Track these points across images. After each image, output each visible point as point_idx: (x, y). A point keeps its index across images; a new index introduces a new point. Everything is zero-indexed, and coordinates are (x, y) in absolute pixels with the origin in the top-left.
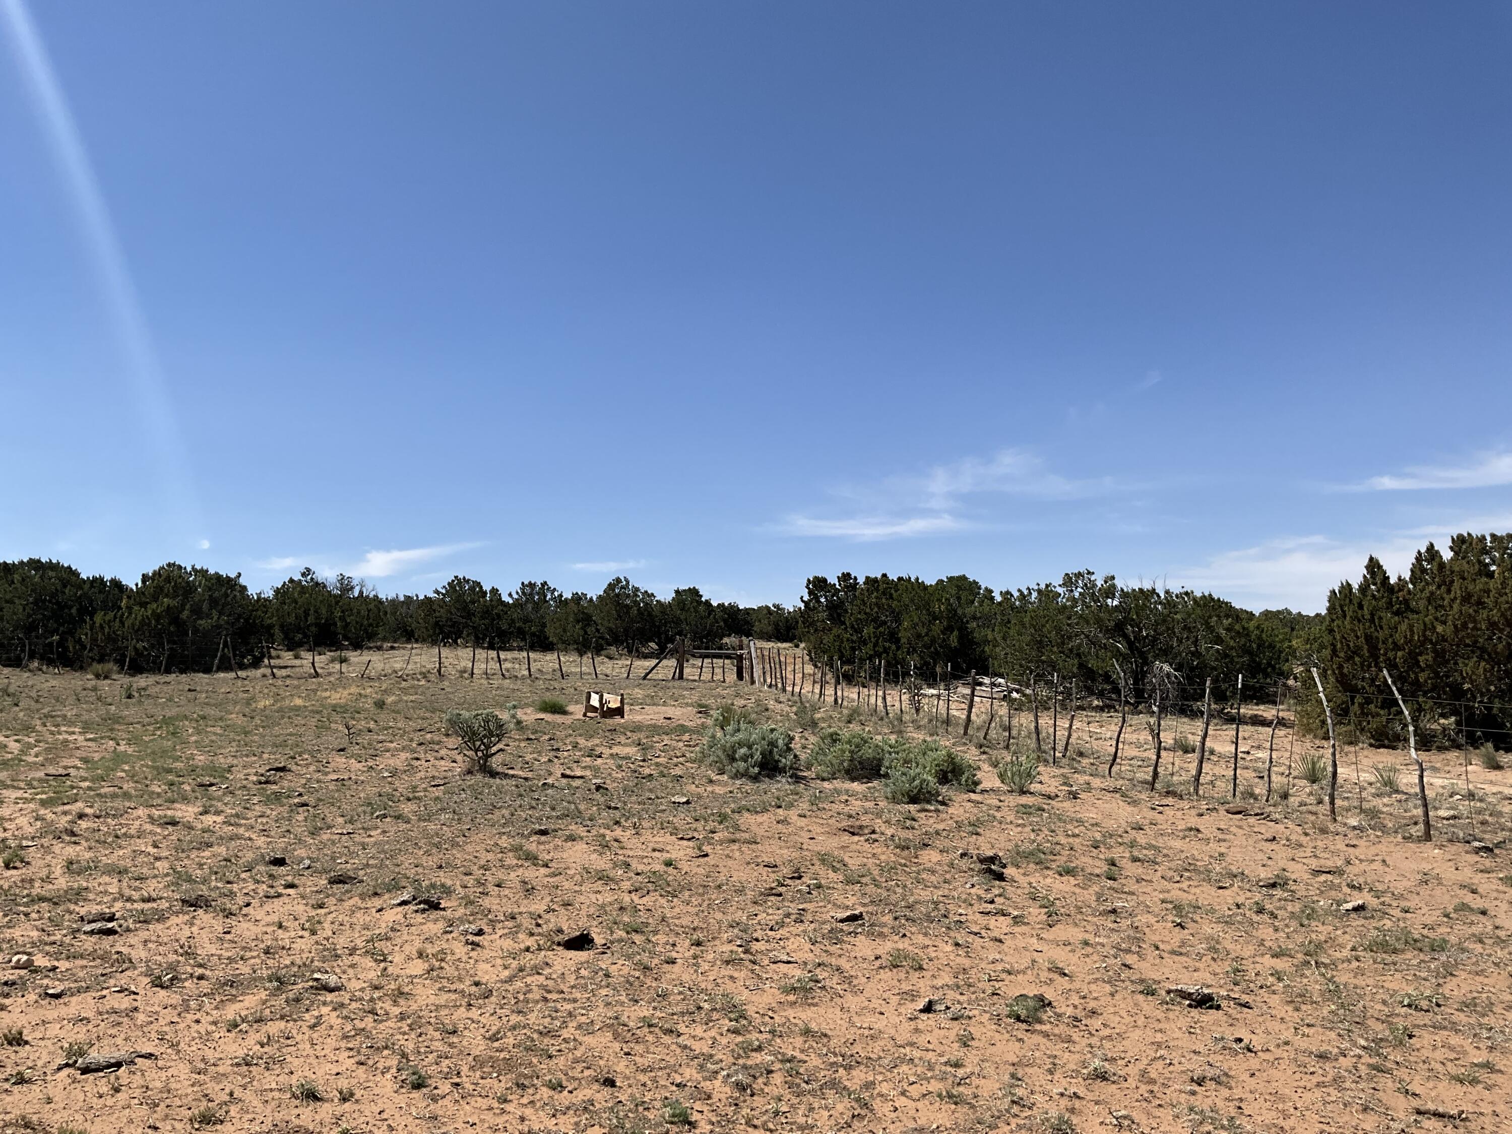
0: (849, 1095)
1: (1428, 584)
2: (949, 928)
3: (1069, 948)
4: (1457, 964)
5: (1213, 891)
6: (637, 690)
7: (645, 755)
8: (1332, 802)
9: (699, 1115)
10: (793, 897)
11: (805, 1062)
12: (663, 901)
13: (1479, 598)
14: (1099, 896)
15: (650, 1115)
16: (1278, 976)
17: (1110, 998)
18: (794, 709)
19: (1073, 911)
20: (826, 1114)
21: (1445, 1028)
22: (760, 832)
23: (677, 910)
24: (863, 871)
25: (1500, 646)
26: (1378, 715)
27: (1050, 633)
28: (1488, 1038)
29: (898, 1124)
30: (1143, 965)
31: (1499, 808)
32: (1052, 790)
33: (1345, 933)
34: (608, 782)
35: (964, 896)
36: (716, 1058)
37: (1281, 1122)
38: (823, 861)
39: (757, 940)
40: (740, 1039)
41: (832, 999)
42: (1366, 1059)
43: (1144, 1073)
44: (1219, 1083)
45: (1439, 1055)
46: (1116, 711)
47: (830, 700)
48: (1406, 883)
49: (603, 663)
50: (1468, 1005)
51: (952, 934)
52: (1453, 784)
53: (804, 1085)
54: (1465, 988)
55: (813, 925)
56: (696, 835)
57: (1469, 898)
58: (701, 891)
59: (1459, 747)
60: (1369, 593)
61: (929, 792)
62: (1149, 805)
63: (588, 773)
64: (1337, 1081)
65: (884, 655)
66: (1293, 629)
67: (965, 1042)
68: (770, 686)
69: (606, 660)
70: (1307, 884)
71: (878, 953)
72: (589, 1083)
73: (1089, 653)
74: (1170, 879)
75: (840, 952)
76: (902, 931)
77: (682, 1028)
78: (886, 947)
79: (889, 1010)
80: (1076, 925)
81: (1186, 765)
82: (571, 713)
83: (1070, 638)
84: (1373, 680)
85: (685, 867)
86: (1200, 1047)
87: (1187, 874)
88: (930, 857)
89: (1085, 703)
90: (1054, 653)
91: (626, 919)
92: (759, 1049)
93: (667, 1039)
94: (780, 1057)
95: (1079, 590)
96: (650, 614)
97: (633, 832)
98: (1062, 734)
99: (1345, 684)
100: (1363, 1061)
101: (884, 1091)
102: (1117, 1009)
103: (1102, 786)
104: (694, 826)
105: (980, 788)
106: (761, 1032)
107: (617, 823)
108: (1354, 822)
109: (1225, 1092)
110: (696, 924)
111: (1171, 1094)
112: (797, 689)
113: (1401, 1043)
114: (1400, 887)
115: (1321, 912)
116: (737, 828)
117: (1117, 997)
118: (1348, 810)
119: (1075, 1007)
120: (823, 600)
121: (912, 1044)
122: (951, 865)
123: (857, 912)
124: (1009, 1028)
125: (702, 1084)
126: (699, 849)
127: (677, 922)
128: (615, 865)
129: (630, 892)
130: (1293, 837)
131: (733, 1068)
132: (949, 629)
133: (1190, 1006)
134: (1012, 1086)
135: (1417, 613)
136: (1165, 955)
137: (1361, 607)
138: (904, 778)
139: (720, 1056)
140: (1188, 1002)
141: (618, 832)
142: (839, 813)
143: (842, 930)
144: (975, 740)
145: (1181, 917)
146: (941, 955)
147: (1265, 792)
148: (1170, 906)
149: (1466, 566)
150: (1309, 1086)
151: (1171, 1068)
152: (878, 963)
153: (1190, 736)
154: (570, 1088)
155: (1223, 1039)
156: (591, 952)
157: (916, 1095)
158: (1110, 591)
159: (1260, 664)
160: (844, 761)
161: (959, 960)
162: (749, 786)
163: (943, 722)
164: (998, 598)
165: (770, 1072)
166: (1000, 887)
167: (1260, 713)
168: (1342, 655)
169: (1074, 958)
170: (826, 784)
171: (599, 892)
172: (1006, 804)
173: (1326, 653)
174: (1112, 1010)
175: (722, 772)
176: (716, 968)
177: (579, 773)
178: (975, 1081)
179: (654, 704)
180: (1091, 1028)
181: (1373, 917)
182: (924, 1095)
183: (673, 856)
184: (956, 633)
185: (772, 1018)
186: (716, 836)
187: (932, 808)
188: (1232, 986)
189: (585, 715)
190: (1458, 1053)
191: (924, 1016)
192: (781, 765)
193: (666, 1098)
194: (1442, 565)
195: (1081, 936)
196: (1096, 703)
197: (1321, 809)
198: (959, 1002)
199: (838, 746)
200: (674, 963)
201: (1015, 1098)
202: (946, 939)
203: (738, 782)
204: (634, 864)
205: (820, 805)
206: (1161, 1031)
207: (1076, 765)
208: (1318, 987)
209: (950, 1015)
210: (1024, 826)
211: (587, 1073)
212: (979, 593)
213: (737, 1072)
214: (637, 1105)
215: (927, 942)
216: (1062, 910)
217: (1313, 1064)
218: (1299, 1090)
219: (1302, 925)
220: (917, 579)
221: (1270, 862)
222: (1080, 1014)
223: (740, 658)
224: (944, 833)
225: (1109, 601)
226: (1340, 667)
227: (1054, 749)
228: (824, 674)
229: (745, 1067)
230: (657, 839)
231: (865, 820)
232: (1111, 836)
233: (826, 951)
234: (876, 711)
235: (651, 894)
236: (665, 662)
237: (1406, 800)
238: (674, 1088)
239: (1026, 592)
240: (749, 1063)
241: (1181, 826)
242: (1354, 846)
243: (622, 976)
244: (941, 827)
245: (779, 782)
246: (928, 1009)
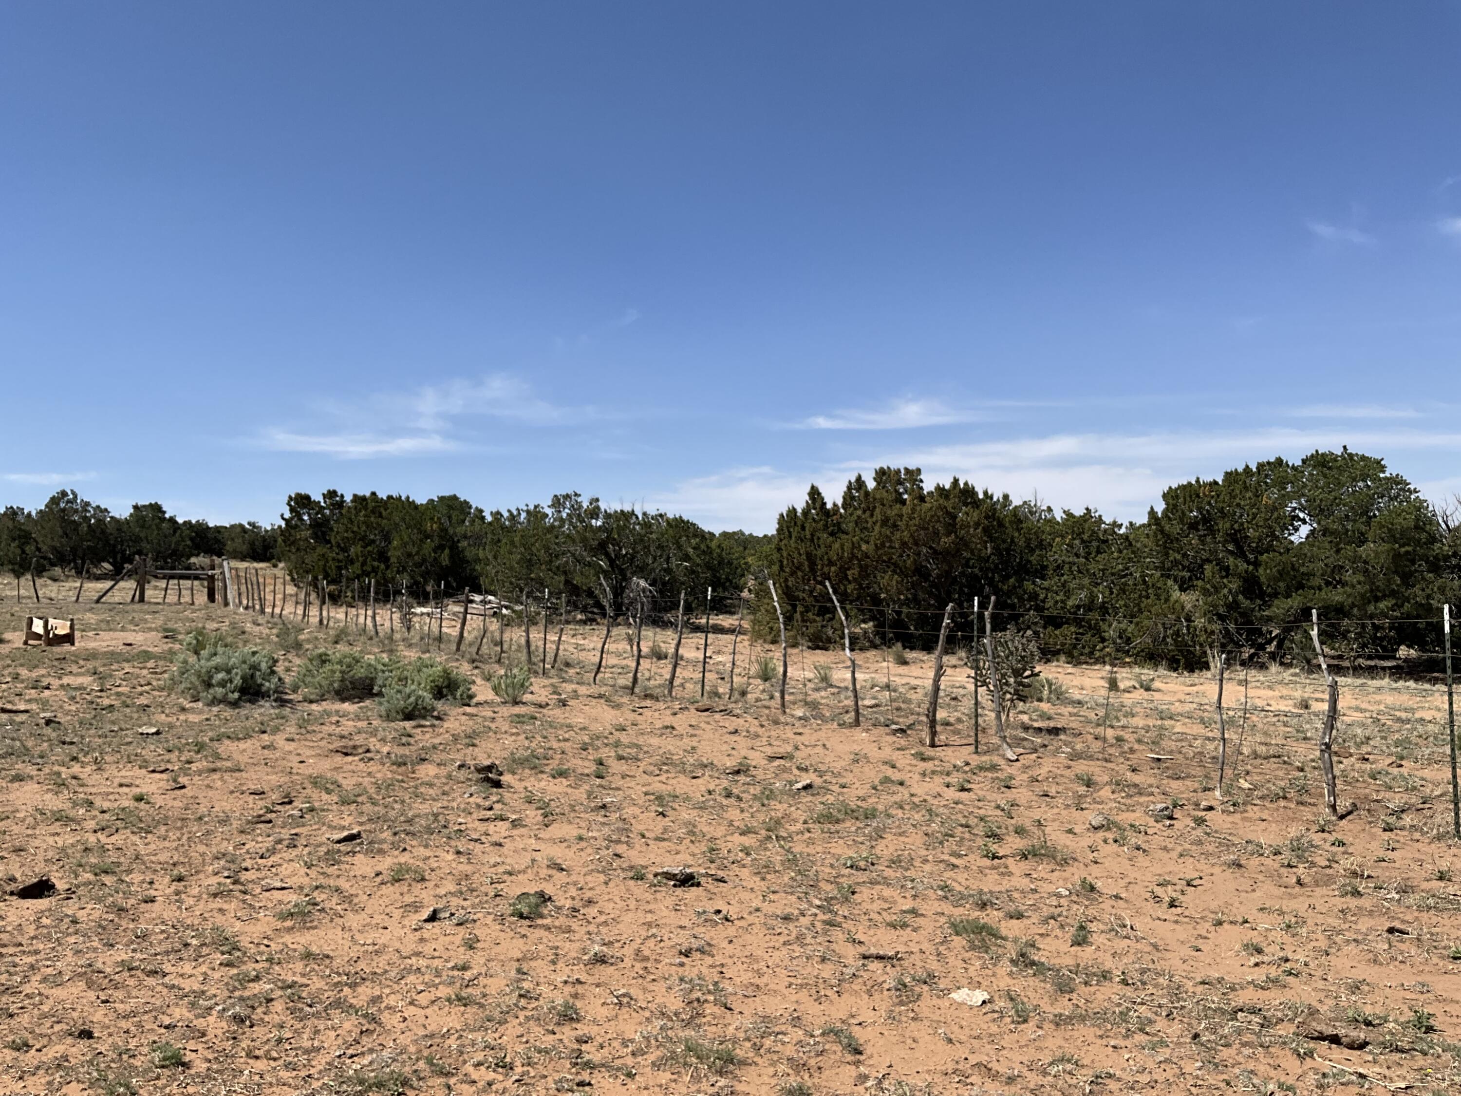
0: (356, 1012)
1: (856, 509)
2: (449, 838)
3: (565, 844)
4: (885, 828)
5: (688, 781)
6: (88, 615)
7: (102, 684)
8: (783, 697)
9: (194, 1054)
10: (283, 822)
11: (308, 985)
12: (135, 839)
13: (895, 522)
14: (589, 794)
15: (136, 1062)
16: (747, 851)
17: (604, 887)
18: (275, 631)
19: (567, 810)
20: (333, 1034)
21: (879, 883)
22: (244, 759)
23: (153, 847)
24: (358, 791)
25: (909, 562)
26: (815, 621)
27: (538, 551)
28: (912, 888)
29: (408, 1033)
30: (632, 853)
31: (909, 696)
32: (542, 699)
33: (798, 809)
34: (59, 715)
35: (462, 806)
36: (208, 994)
37: (756, 981)
38: (315, 784)
39: (246, 869)
40: (235, 971)
41: (332, 920)
42: (821, 917)
43: (638, 952)
44: (703, 953)
45: (876, 906)
46: (598, 624)
47: (314, 620)
48: (843, 763)
49: (46, 586)
50: (895, 862)
51: (453, 843)
52: (873, 678)
53: (308, 1009)
54: (891, 849)
55: (307, 850)
56: (170, 766)
57: (890, 772)
58: (179, 824)
59: (875, 647)
60: (810, 516)
61: (424, 708)
62: (631, 707)
63: (34, 707)
64: (800, 938)
65: (373, 575)
66: (745, 549)
67: (471, 945)
68: (247, 608)
69: (49, 582)
70: (764, 769)
71: (378, 868)
72: (61, 1039)
73: (575, 570)
74: (651, 774)
75: (340, 872)
76: (403, 845)
77: (167, 967)
78: (385, 864)
79: (392, 924)
80: (570, 822)
81: (660, 670)
82: (9, 642)
83: (557, 556)
84: (811, 592)
85: (159, 801)
86: (685, 922)
87: (665, 768)
88: (428, 771)
89: (570, 618)
90: (542, 571)
91: (93, 860)
92: (257, 978)
93: (151, 981)
94: (279, 984)
95: (567, 511)
96: (103, 532)
97: (94, 767)
98: (551, 647)
99: (788, 595)
100: (818, 918)
101: (392, 1003)
102: (611, 896)
103: (588, 693)
104: (167, 757)
105: (474, 701)
106: (257, 961)
107: (74, 759)
108: (799, 713)
109: (709, 960)
110: (175, 859)
111: (663, 968)
112: (277, 611)
113: (847, 899)
114: (838, 766)
115: (777, 793)
116: (218, 757)
117: (611, 884)
118: (794, 703)
119: (573, 898)
120: (306, 518)
121: (418, 954)
122: (449, 777)
123: (355, 831)
124: (513, 926)
125: (195, 1022)
126: (175, 781)
127: (153, 858)
128: (75, 804)
129: (95, 831)
130: (752, 729)
131: (229, 1001)
132: (440, 548)
133: (675, 886)
134: (519, 981)
135: (847, 534)
136: (649, 842)
137: (803, 528)
138: (399, 696)
139: (213, 991)
140: (672, 883)
141: (76, 769)
142: (330, 735)
143: (339, 851)
144: (468, 656)
145: (663, 806)
146: (443, 864)
147: (727, 691)
148: (652, 797)
149: (885, 494)
150: (777, 945)
151: (662, 944)
152: (379, 879)
153: (662, 645)
154: (38, 1047)
155: (704, 912)
156: (53, 899)
157: (424, 1003)
158: (594, 512)
159: (719, 579)
160: (334, 681)
161: (461, 867)
162: (228, 713)
163: (434, 639)
164: (489, 518)
165: (269, 1000)
166: (497, 794)
167: (719, 622)
168: (787, 570)
169: (570, 853)
170: (314, 707)
171: (58, 834)
172: (500, 715)
173: (776, 568)
174: (607, 898)
175: (196, 700)
176: (202, 902)
177: (22, 707)
178: (482, 981)
179: (110, 630)
180: (587, 917)
181: (818, 794)
182: (433, 1002)
183: (143, 790)
184: (447, 551)
185: (268, 946)
186: (194, 767)
187: (428, 723)
188: (709, 864)
189: (26, 643)
190: (891, 903)
191: (429, 926)
192: (264, 689)
193: (154, 1042)
194: (867, 493)
195: (575, 832)
196: (579, 617)
197: (772, 703)
198: (463, 908)
199: (328, 667)
200: (152, 901)
201: (522, 992)
202: (446, 848)
203: (215, 709)
204: (98, 802)
205: (309, 728)
206: (650, 911)
207: (564, 675)
208: (779, 858)
209: (455, 921)
210: (518, 734)
211: (57, 1027)
212: (470, 513)
213: (233, 1005)
214: (120, 1055)
215: (428, 853)
216: (557, 810)
217: (780, 926)
218: (770, 950)
219: (763, 805)
220: (408, 498)
221: (733, 752)
222: (578, 904)
223: (212, 579)
224: (441, 747)
225: (593, 522)
226: (786, 580)
227: (544, 661)
228: (307, 594)
229: (242, 999)
230: (123, 773)
231: (359, 740)
232: (598, 738)
233: (323, 874)
234: (364, 630)
235: (121, 832)
236: (122, 584)
237: (838, 693)
238: (163, 1031)
239: (515, 513)
240: (246, 994)
241: (659, 724)
242: (800, 734)
243: (92, 921)
244: (437, 741)
245: (262, 706)
246: (433, 918)
